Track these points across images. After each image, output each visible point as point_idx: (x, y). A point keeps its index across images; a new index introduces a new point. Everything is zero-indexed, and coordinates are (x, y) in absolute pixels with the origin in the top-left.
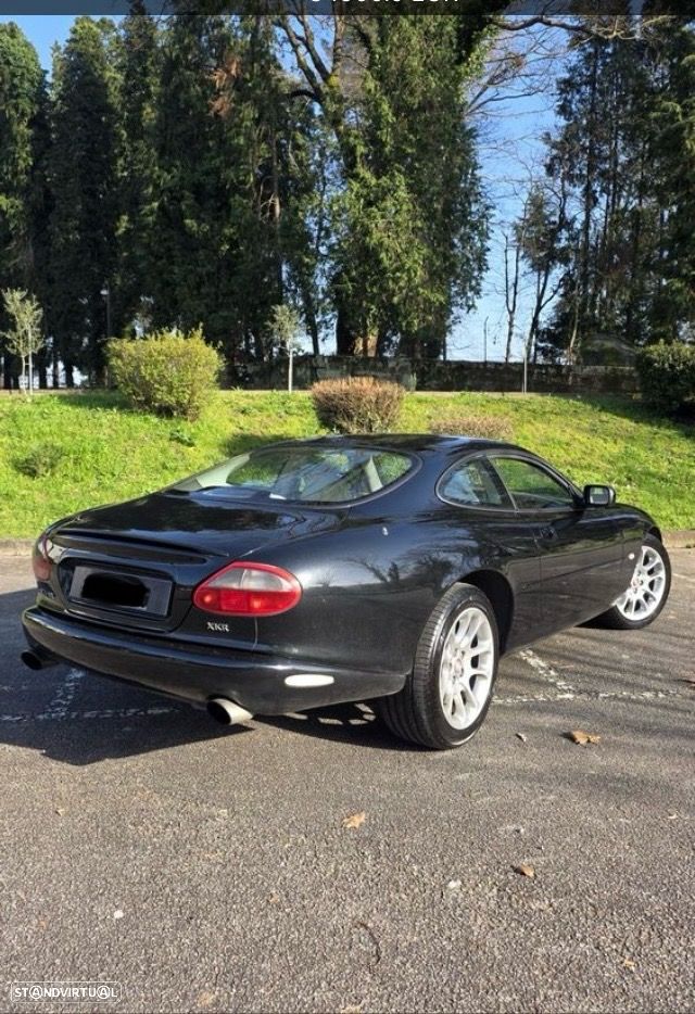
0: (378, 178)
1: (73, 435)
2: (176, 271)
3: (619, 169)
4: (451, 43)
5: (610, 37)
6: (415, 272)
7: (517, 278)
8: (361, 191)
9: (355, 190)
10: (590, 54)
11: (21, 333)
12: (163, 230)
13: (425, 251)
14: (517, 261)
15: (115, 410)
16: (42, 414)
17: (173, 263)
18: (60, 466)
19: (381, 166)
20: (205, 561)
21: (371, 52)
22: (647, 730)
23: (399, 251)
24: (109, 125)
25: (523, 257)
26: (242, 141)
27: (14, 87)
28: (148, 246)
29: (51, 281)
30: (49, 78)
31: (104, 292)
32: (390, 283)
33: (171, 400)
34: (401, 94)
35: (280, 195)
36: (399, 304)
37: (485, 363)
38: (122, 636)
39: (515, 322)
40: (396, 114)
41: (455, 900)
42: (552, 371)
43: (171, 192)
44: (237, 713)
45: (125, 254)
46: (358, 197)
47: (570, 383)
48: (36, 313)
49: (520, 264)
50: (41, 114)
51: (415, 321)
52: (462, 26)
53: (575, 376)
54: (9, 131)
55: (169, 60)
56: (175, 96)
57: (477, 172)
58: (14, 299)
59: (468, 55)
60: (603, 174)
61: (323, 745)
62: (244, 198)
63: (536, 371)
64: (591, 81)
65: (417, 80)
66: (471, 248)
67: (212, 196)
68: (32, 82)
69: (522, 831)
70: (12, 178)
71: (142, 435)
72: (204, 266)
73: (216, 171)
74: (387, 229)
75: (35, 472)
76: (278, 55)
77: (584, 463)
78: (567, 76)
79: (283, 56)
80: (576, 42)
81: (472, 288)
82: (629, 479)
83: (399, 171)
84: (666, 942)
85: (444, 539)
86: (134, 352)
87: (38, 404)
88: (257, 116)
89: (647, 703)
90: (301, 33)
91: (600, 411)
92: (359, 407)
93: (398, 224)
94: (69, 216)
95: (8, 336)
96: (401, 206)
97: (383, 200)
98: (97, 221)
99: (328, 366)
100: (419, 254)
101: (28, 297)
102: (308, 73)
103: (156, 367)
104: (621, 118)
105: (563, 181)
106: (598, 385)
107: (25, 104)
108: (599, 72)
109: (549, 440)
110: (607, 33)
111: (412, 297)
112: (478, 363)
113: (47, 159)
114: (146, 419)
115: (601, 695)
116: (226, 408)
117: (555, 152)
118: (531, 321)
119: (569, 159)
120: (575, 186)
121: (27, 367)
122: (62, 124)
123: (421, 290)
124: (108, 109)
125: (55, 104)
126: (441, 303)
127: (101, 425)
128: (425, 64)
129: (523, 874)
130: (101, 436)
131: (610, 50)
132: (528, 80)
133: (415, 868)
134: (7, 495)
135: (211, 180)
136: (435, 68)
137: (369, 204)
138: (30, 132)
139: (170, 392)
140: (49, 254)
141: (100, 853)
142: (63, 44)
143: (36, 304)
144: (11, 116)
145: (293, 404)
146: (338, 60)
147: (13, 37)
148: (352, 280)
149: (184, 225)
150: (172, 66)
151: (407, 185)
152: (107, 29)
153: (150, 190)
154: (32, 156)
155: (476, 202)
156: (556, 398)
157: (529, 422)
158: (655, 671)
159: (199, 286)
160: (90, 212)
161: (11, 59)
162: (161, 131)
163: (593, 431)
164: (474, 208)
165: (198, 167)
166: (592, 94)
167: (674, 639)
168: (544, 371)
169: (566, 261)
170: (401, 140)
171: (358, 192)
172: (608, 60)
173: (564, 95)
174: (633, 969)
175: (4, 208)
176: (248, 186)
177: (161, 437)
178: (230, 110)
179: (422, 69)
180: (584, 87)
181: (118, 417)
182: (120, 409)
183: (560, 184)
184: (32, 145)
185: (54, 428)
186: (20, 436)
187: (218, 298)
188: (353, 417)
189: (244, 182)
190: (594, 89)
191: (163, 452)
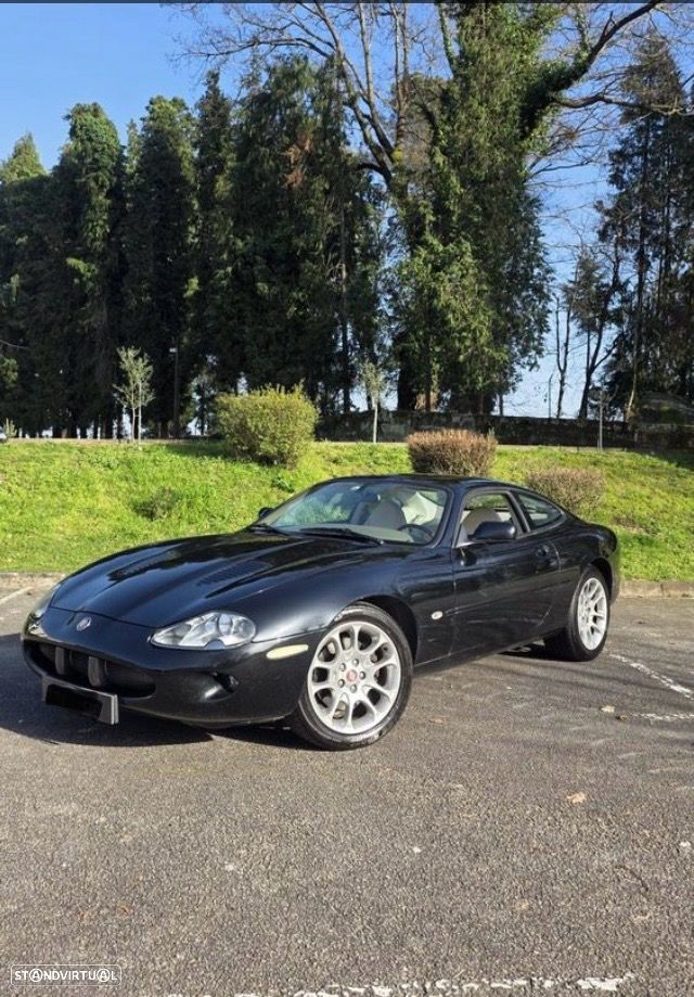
0: (445, 245)
1: (184, 481)
2: (247, 330)
3: (672, 235)
4: (515, 121)
5: (670, 113)
6: (481, 333)
7: (568, 339)
8: (429, 256)
9: (422, 256)
10: (641, 127)
11: (132, 387)
12: (237, 293)
13: (490, 313)
14: (568, 321)
15: (219, 458)
16: (154, 461)
17: (244, 323)
18: (175, 509)
19: (442, 229)
21: (435, 128)
23: (466, 312)
24: (181, 196)
25: (573, 318)
26: (312, 210)
27: (95, 161)
28: (220, 307)
30: (126, 153)
31: (173, 350)
32: (456, 342)
33: (273, 450)
34: (468, 167)
35: (346, 261)
36: (465, 362)
39: (566, 381)
40: (463, 186)
43: (244, 257)
45: (194, 315)
46: (426, 262)
47: (638, 440)
48: (147, 369)
49: (571, 324)
50: (119, 185)
51: (480, 379)
52: (525, 104)
53: (640, 433)
54: (89, 201)
55: (245, 135)
56: (250, 170)
57: (540, 239)
59: (531, 131)
60: (656, 239)
62: (314, 264)
64: (643, 152)
65: (483, 155)
66: (533, 309)
67: (283, 262)
68: (111, 157)
71: (246, 482)
72: (273, 326)
73: (289, 238)
74: (454, 293)
75: (153, 514)
76: (348, 132)
78: (619, 147)
79: (352, 133)
80: (628, 116)
81: (535, 348)
83: (466, 238)
86: (240, 406)
87: (149, 452)
88: (327, 186)
90: (367, 112)
93: (464, 287)
94: (141, 278)
95: (122, 390)
96: (467, 270)
97: (450, 264)
98: (170, 282)
99: (392, 421)
100: (485, 315)
101: (141, 355)
102: (373, 147)
103: (261, 420)
104: (674, 187)
105: (616, 246)
106: (664, 442)
107: (104, 176)
108: (650, 144)
110: (666, 110)
111: (477, 356)
112: (543, 420)
113: (123, 226)
114: (248, 467)
116: (319, 458)
117: (607, 219)
118: (585, 380)
119: (622, 226)
120: (627, 251)
122: (139, 195)
123: (486, 350)
124: (182, 181)
125: (132, 176)
126: (504, 362)
127: (208, 472)
128: (491, 140)
130: (209, 482)
131: (661, 123)
132: (580, 151)
134: (131, 534)
135: (282, 247)
136: (500, 144)
137: (436, 269)
138: (108, 202)
139: (272, 443)
140: (121, 314)
143: (146, 361)
144: (91, 188)
145: (380, 455)
146: (401, 136)
147: (96, 116)
148: (418, 339)
149: (256, 288)
150: (248, 142)
151: (473, 252)
152: (178, 107)
153: (225, 256)
154: (109, 224)
155: (538, 266)
156: (632, 453)
157: (609, 476)
159: (268, 343)
160: (161, 275)
161: (93, 135)
162: (236, 201)
164: (536, 271)
165: (269, 235)
166: (644, 165)
169: (619, 322)
170: (467, 210)
171: (425, 258)
172: (659, 132)
173: (616, 166)
175: (82, 271)
176: (317, 253)
177: (264, 484)
178: (304, 182)
179: (488, 145)
180: (636, 157)
181: (222, 465)
182: (225, 457)
183: (613, 249)
184: (110, 214)
185: (166, 474)
186: (136, 481)
187: (285, 356)
188: (449, 466)
189: (314, 249)
190: (646, 159)
191: (266, 496)
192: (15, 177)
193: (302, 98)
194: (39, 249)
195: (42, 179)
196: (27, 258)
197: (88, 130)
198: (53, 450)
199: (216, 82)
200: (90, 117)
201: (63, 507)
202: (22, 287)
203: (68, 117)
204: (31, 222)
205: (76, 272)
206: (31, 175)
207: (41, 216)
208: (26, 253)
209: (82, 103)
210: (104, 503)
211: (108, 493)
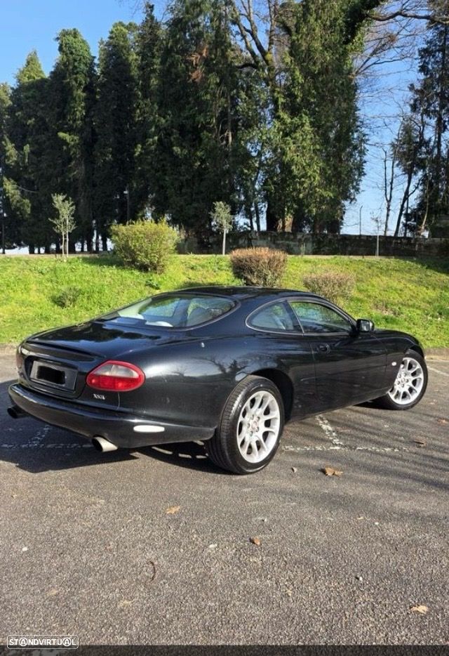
0: (292, 118)
1: (88, 282)
2: (167, 179)
4: (341, 31)
6: (314, 178)
7: (392, 179)
8: (281, 127)
9: (277, 126)
10: (442, 31)
11: (62, 220)
12: (161, 154)
13: (321, 164)
14: (393, 167)
15: (114, 267)
16: (71, 269)
17: (165, 174)
18: (79, 300)
19: (294, 111)
20: (93, 360)
22: (374, 470)
23: (305, 164)
24: (131, 89)
25: (398, 165)
26: (208, 97)
27: (75, 67)
28: (151, 164)
29: (94, 186)
30: (96, 61)
31: (126, 192)
32: (298, 185)
33: (147, 261)
34: (307, 65)
35: (232, 130)
36: (303, 198)
37: (360, 236)
38: (52, 400)
39: (391, 208)
40: (305, 78)
41: (209, 554)
42: (404, 241)
43: (165, 130)
44: (107, 445)
45: (139, 168)
46: (279, 130)
47: (416, 249)
48: (71, 208)
50: (91, 84)
52: (349, 19)
53: (420, 245)
54: (72, 94)
55: (166, 48)
56: (169, 71)
57: (357, 113)
58: (58, 200)
59: (353, 37)
61: (173, 468)
62: (210, 133)
63: (394, 241)
64: (442, 50)
65: (318, 55)
66: (354, 161)
67: (190, 132)
68: (86, 64)
69: (266, 520)
70: (73, 123)
71: (129, 282)
72: (184, 176)
73: (194, 116)
74: (296, 151)
75: (64, 304)
76: (233, 43)
77: (411, 303)
78: (426, 46)
79: (236, 43)
80: (431, 24)
81: (354, 187)
82: (440, 314)
83: (306, 114)
84: (317, 583)
85: (271, 350)
86: (125, 232)
87: (70, 263)
88: (218, 81)
89: (385, 455)
90: (249, 27)
91: (427, 268)
92: (258, 266)
93: (304, 147)
94: (106, 145)
95: (55, 222)
96: (307, 135)
97: (295, 132)
98: (123, 147)
99: (258, 238)
100: (317, 166)
101: (67, 199)
102: (253, 53)
103: (138, 241)
105: (422, 115)
106: (435, 251)
107: (81, 78)
109: (388, 288)
110: (445, 20)
111: (312, 194)
112: (356, 236)
113: (94, 111)
114: (132, 273)
115: (358, 448)
116: (182, 266)
117: (417, 96)
118: (400, 207)
119: (427, 101)
120: (431, 118)
121: (65, 241)
122: (103, 89)
123: (318, 190)
124: (131, 79)
125: (99, 77)
126: (331, 198)
127: (105, 276)
128: (323, 45)
129: (254, 543)
130: (105, 283)
132: (399, 50)
133: (195, 536)
134: (46, 317)
135: (190, 122)
136: (330, 47)
137: (286, 135)
138: (84, 95)
139: (146, 257)
140: (94, 169)
141: (27, 518)
142: (106, 39)
144: (73, 85)
145: (224, 263)
146: (273, 44)
147: (75, 37)
148: (274, 183)
149: (173, 151)
150: (168, 52)
151: (311, 123)
152: (132, 29)
153: (153, 129)
154: (85, 109)
155: (357, 131)
156: (398, 260)
157: (377, 275)
158: (399, 436)
159: (181, 187)
160: (119, 143)
161: (74, 50)
162: (160, 92)
163: (420, 282)
164: (355, 135)
165: (182, 114)
166: (443, 57)
167: (424, 417)
168: (399, 242)
169: (424, 168)
170: (306, 94)
171: (278, 128)
173: (423, 59)
174: (290, 595)
175: (68, 141)
176: (212, 125)
177: (140, 284)
178: (202, 78)
179: (321, 48)
180: (437, 53)
181: (115, 272)
182: (117, 266)
183: (419, 117)
184: (85, 102)
185: (78, 278)
186: (57, 282)
187: (192, 195)
188: (254, 272)
189: (209, 123)
190: (444, 54)
191: (141, 292)
192: (26, 80)
193: (204, 20)
194: (42, 126)
195: (43, 81)
196: (34, 133)
197: (70, 47)
198: (9, 262)
199: (152, 11)
200: (71, 38)
201: (7, 300)
202: (32, 152)
203: (58, 39)
204: (37, 109)
205: (64, 142)
206: (36, 78)
207: (42, 105)
208: (34, 130)
209: (66, 29)
210: (34, 297)
211: (38, 290)
